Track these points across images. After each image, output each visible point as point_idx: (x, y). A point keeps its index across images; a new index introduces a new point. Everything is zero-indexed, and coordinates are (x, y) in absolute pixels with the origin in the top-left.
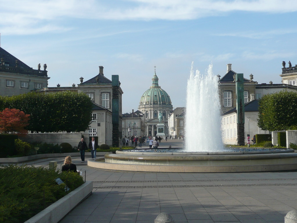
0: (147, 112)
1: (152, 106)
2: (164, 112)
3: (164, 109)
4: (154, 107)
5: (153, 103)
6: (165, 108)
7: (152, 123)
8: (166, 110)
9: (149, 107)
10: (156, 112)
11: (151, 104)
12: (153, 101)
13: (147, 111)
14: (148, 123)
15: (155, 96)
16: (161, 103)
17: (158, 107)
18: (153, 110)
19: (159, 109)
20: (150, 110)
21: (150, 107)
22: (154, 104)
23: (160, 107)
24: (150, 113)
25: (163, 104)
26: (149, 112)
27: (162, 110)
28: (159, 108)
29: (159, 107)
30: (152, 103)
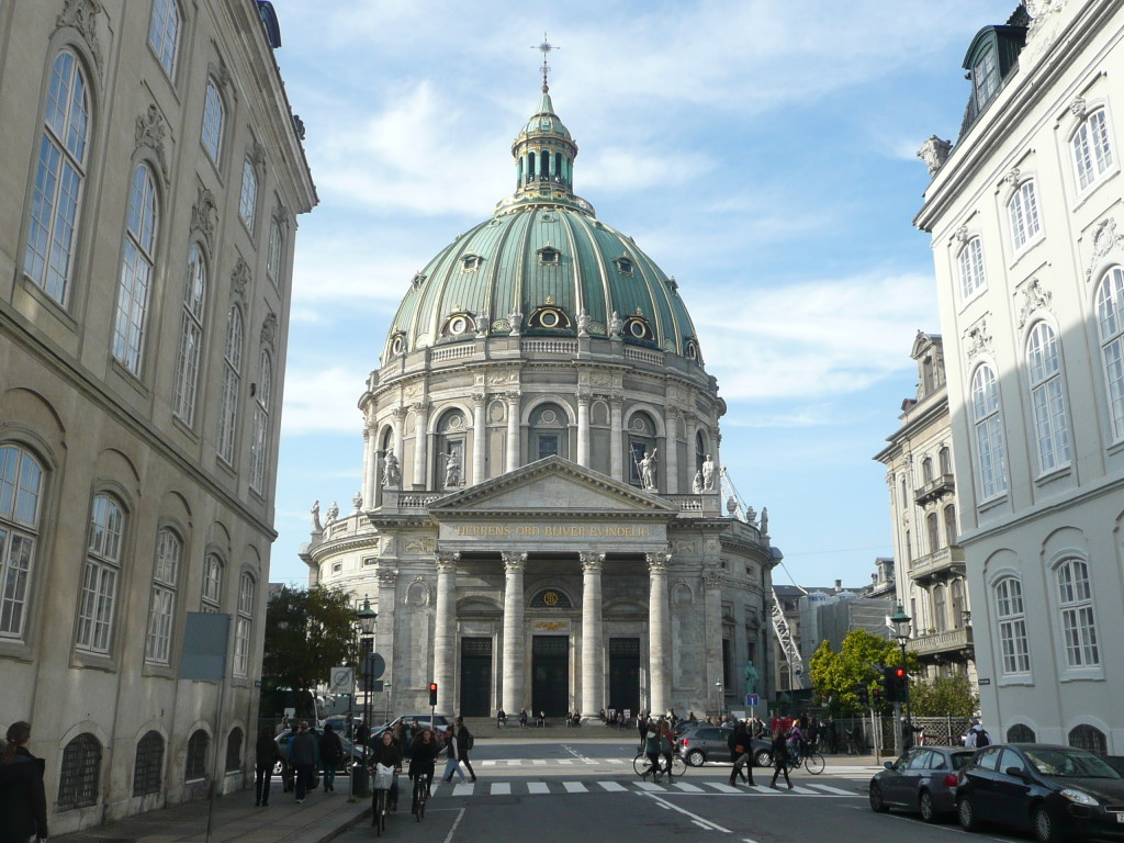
0: (452, 429)
1: (505, 351)
2: (642, 431)
3: (645, 400)
4: (525, 366)
5: (522, 327)
6: (652, 391)
7: (499, 530)
8: (662, 409)
9: (470, 369)
10: (548, 422)
11: (493, 336)
12: (525, 308)
13: (452, 413)
14: (448, 532)
15: (548, 254)
16: (613, 323)
17: (572, 369)
18: (522, 400)
19: (584, 385)
20: (488, 400)
21: (491, 367)
22: (531, 329)
23: (598, 367)
24: (487, 432)
25: (627, 338)
26: (473, 420)
27: (625, 405)
28: (583, 377)
29: (584, 364)
30: (510, 320)
